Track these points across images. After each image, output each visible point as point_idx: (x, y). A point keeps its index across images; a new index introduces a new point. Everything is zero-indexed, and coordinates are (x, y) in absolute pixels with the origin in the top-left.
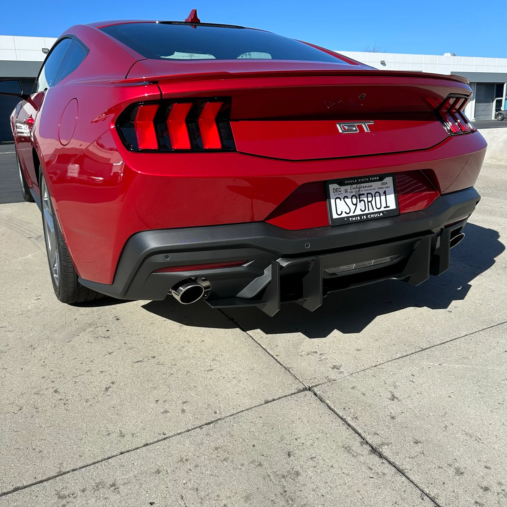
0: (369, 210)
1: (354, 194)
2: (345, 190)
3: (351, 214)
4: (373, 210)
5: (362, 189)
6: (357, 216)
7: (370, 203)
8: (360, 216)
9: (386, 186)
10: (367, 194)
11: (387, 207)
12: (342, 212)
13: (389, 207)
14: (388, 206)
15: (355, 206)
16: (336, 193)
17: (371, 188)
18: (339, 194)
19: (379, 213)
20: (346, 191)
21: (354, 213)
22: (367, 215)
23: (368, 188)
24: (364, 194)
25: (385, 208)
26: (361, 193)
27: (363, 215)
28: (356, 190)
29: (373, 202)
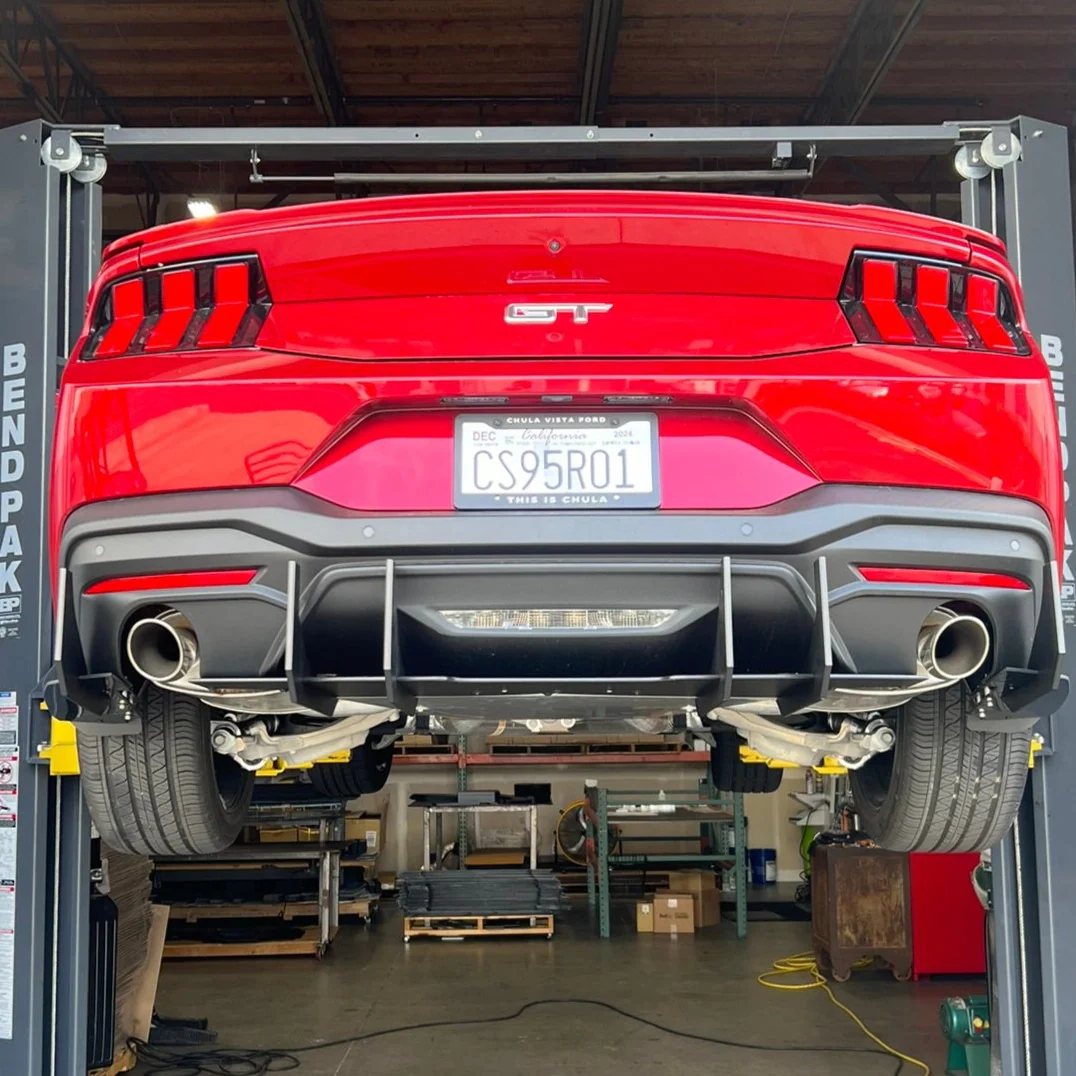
0: (570, 487)
1: (530, 447)
2: (506, 437)
3: (517, 489)
4: (583, 486)
5: (558, 440)
6: (531, 496)
7: (574, 474)
8: (540, 496)
9: (629, 439)
10: (570, 452)
11: (624, 485)
12: (490, 484)
13: (631, 486)
14: (629, 482)
15: (530, 475)
16: (480, 441)
17: (583, 440)
18: (488, 445)
19: (598, 496)
20: (508, 440)
21: (524, 488)
22: (559, 497)
23: (573, 440)
24: (559, 452)
25: (618, 486)
26: (552, 448)
27: (549, 496)
28: (538, 440)
29: (586, 473)
